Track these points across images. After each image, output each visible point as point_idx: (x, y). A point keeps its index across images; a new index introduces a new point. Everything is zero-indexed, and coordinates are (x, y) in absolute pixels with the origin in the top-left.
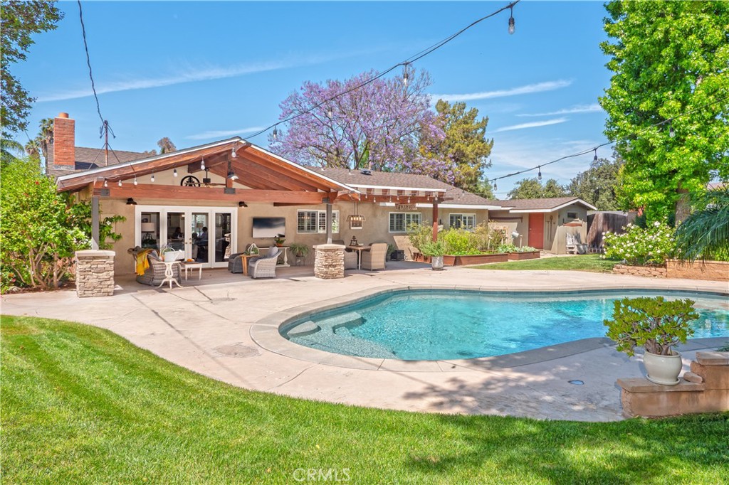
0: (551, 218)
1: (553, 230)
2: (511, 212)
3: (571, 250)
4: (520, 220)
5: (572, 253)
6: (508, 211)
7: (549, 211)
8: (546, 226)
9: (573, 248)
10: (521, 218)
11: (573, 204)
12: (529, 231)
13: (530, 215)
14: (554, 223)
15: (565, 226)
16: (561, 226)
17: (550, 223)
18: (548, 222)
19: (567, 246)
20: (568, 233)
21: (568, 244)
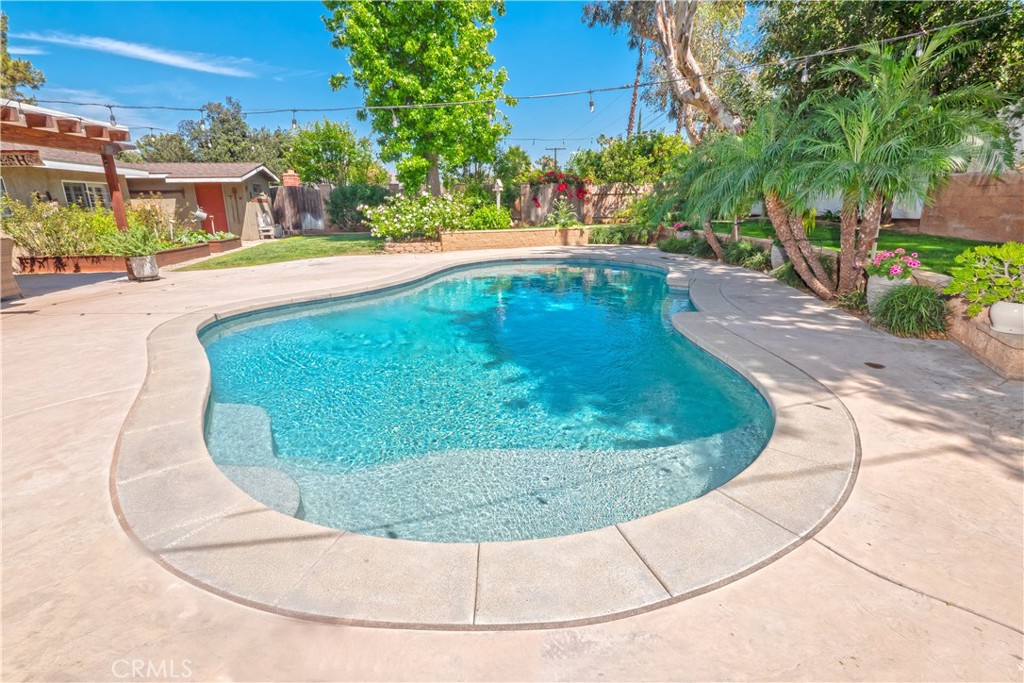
1: (240, 211)
2: (168, 181)
3: (266, 234)
4: (180, 194)
5: (269, 237)
6: (163, 180)
7: (239, 180)
8: (228, 203)
9: (268, 231)
10: (182, 191)
11: (259, 172)
13: (197, 186)
14: (241, 198)
15: (253, 203)
16: (250, 202)
17: (233, 198)
18: (230, 196)
19: (260, 229)
20: (258, 212)
21: (261, 226)
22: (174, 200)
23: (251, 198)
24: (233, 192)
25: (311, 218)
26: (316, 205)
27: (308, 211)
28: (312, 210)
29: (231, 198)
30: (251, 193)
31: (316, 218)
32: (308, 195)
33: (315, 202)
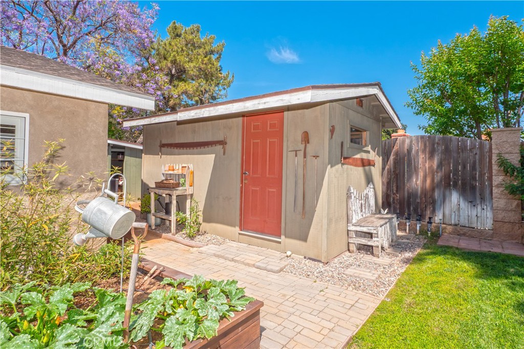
0: (306, 139)
4: (219, 148)
7: (306, 97)
8: (291, 166)
9: (370, 235)
10: (223, 143)
12: (243, 178)
14: (316, 156)
15: (345, 166)
16: (338, 164)
17: (301, 154)
18: (296, 151)
19: (351, 228)
20: (352, 188)
21: (354, 221)
22: (212, 157)
23: (343, 157)
24: (302, 141)
25: (459, 202)
26: (476, 174)
27: (455, 185)
28: (464, 184)
29: (296, 156)
30: (342, 144)
31: (473, 203)
32: (459, 153)
33: (474, 168)
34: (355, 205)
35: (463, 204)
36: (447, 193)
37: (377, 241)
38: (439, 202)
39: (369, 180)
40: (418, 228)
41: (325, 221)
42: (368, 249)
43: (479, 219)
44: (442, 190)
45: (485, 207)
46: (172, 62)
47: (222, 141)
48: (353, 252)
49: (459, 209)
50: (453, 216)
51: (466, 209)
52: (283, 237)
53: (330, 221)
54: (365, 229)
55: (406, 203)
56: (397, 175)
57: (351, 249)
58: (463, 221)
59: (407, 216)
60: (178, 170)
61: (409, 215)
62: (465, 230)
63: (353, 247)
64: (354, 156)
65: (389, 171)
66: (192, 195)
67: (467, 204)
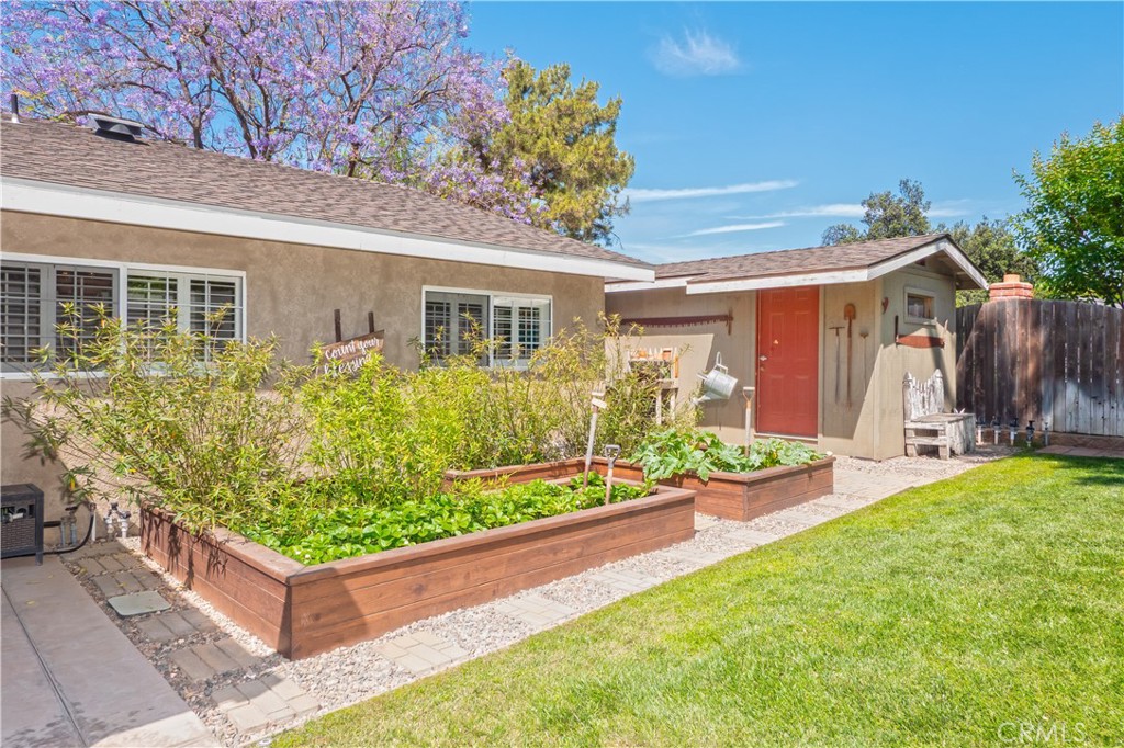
0: (851, 313)
2: (692, 290)
3: (924, 442)
4: (722, 325)
7: (862, 276)
8: (830, 347)
9: (934, 433)
10: (728, 318)
11: (922, 262)
12: (758, 364)
13: (761, 295)
14: (864, 335)
15: (900, 347)
16: (890, 344)
17: (844, 333)
18: (837, 328)
19: (910, 425)
20: (910, 375)
21: (913, 417)
22: (711, 336)
23: (898, 335)
24: (845, 316)
25: (1077, 398)
26: (1102, 356)
27: (1072, 375)
28: (1084, 372)
29: (837, 334)
30: (897, 318)
31: (1097, 399)
32: (1076, 326)
33: (1099, 347)
34: (914, 398)
35: (1083, 402)
36: (1060, 387)
37: (945, 440)
38: (1047, 400)
39: (939, 363)
40: (1012, 437)
41: (877, 412)
42: (933, 452)
43: (1107, 423)
44: (1052, 380)
45: (1115, 405)
46: (540, 156)
47: (726, 316)
48: (912, 456)
49: (1077, 409)
50: (1068, 420)
51: (1088, 409)
52: (820, 436)
53: (883, 412)
54: (928, 426)
55: (996, 402)
56: (982, 361)
57: (908, 452)
58: (1083, 427)
59: (996, 421)
60: (656, 355)
61: (999, 418)
62: (1086, 438)
63: (911, 450)
64: (914, 331)
65: (969, 353)
66: (676, 390)
67: (1088, 401)
